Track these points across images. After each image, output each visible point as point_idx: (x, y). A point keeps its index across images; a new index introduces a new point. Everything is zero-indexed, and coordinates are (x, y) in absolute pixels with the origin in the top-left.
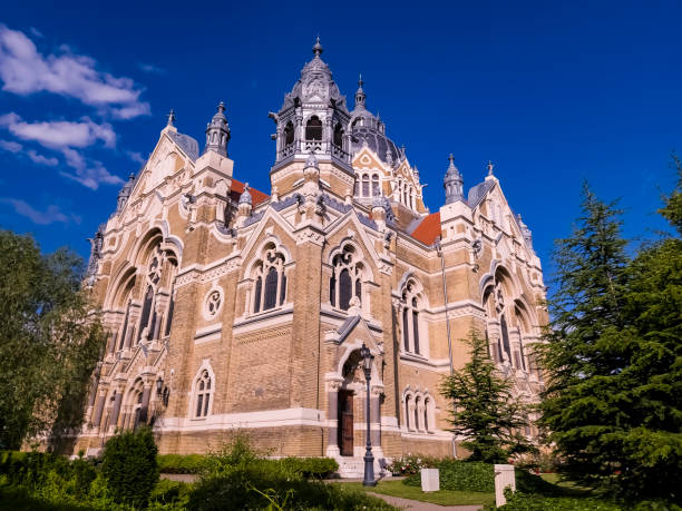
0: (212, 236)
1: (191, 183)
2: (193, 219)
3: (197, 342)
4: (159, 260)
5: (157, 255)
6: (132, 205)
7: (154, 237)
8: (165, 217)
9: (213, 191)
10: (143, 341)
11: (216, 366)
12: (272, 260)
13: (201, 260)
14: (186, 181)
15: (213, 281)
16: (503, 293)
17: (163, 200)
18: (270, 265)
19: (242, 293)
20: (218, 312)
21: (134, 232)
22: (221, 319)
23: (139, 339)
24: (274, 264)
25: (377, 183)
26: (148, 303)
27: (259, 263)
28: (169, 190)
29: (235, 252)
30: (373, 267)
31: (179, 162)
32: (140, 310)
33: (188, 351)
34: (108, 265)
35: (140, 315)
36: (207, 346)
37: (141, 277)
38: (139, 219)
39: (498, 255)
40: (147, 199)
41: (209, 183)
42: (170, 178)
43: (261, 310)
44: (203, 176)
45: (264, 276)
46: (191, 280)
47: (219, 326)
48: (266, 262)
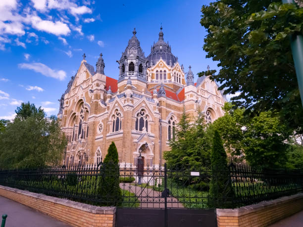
0: (99, 104)
1: (92, 84)
2: (93, 98)
3: (96, 141)
4: (83, 110)
5: (82, 108)
6: (73, 89)
7: (81, 102)
8: (84, 96)
9: (99, 88)
10: (80, 139)
11: (101, 149)
12: (118, 115)
13: (96, 113)
14: (90, 83)
15: (100, 120)
16: (211, 118)
17: (83, 89)
18: (117, 116)
19: (109, 125)
20: (102, 131)
21: (74, 100)
22: (103, 133)
23: (78, 138)
26: (80, 125)
27: (114, 115)
28: (84, 86)
29: (106, 111)
30: (152, 115)
31: (88, 75)
32: (78, 128)
33: (93, 144)
34: (66, 111)
35: (78, 130)
36: (98, 142)
37: (77, 116)
38: (76, 95)
39: (208, 104)
40: (78, 88)
41: (98, 85)
42: (85, 81)
43: (115, 132)
44: (95, 83)
45: (115, 120)
46: (93, 120)
47: (102, 136)
48: (116, 115)
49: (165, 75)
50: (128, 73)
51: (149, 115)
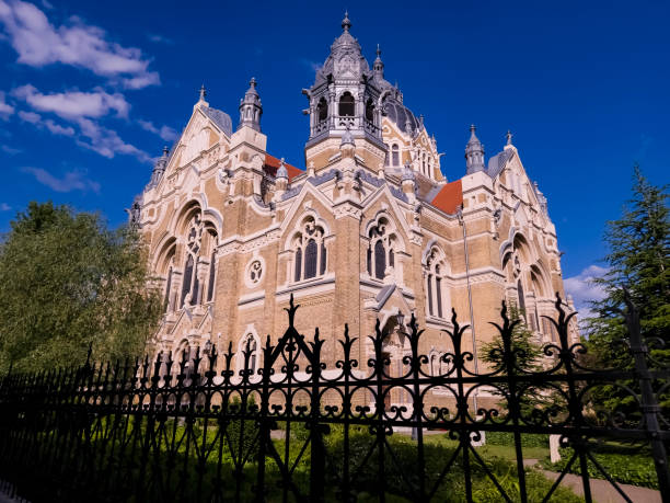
0: (251, 209)
1: (227, 158)
2: (232, 192)
3: (241, 308)
4: (197, 230)
5: (195, 226)
6: (169, 178)
7: (192, 209)
8: (202, 190)
9: (249, 166)
10: (187, 306)
11: (260, 331)
12: (311, 232)
13: (241, 232)
14: (222, 155)
15: (254, 251)
16: (519, 259)
17: (200, 174)
18: (309, 237)
19: (284, 263)
20: (260, 280)
21: (172, 204)
22: (264, 287)
23: (183, 303)
24: (313, 236)
25: (397, 153)
26: (189, 270)
27: (299, 235)
28: (204, 165)
29: (275, 224)
30: (405, 237)
31: (213, 137)
32: (182, 277)
33: (233, 316)
34: (147, 235)
35: (181, 283)
36: (251, 311)
37: (181, 246)
38: (177, 191)
39: (517, 223)
40: (183, 173)
41: (245, 158)
42: (206, 152)
43: (302, 280)
44: (239, 152)
45: (303, 248)
46: (234, 250)
47: (262, 293)
48: (305, 234)
49: (396, 154)
50: (337, 121)
51: (397, 234)
